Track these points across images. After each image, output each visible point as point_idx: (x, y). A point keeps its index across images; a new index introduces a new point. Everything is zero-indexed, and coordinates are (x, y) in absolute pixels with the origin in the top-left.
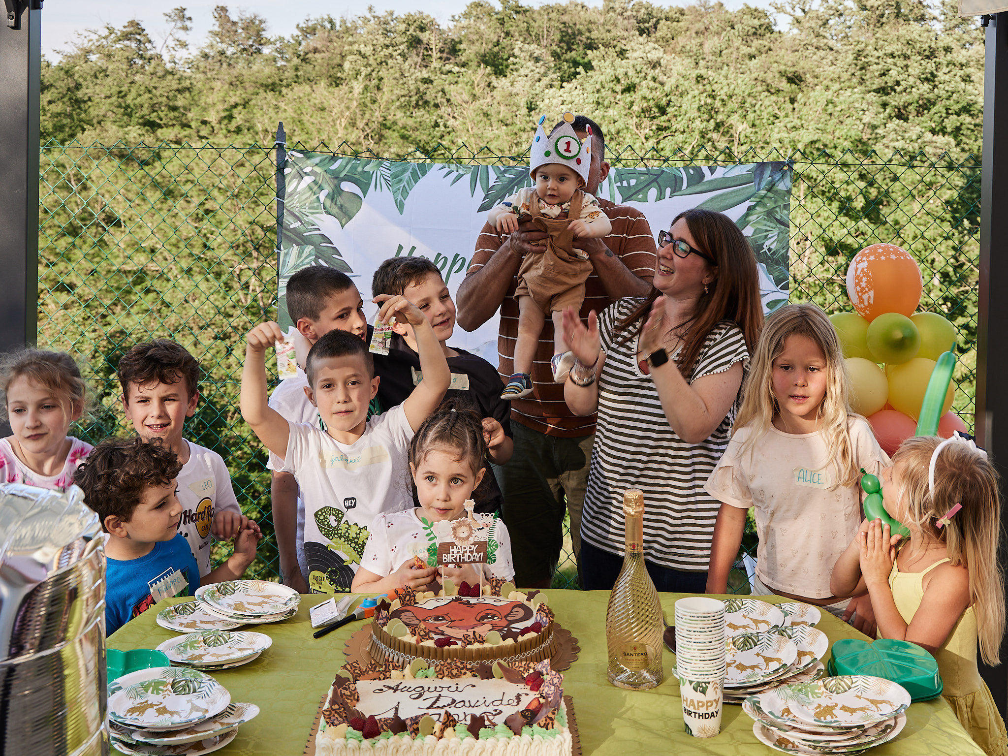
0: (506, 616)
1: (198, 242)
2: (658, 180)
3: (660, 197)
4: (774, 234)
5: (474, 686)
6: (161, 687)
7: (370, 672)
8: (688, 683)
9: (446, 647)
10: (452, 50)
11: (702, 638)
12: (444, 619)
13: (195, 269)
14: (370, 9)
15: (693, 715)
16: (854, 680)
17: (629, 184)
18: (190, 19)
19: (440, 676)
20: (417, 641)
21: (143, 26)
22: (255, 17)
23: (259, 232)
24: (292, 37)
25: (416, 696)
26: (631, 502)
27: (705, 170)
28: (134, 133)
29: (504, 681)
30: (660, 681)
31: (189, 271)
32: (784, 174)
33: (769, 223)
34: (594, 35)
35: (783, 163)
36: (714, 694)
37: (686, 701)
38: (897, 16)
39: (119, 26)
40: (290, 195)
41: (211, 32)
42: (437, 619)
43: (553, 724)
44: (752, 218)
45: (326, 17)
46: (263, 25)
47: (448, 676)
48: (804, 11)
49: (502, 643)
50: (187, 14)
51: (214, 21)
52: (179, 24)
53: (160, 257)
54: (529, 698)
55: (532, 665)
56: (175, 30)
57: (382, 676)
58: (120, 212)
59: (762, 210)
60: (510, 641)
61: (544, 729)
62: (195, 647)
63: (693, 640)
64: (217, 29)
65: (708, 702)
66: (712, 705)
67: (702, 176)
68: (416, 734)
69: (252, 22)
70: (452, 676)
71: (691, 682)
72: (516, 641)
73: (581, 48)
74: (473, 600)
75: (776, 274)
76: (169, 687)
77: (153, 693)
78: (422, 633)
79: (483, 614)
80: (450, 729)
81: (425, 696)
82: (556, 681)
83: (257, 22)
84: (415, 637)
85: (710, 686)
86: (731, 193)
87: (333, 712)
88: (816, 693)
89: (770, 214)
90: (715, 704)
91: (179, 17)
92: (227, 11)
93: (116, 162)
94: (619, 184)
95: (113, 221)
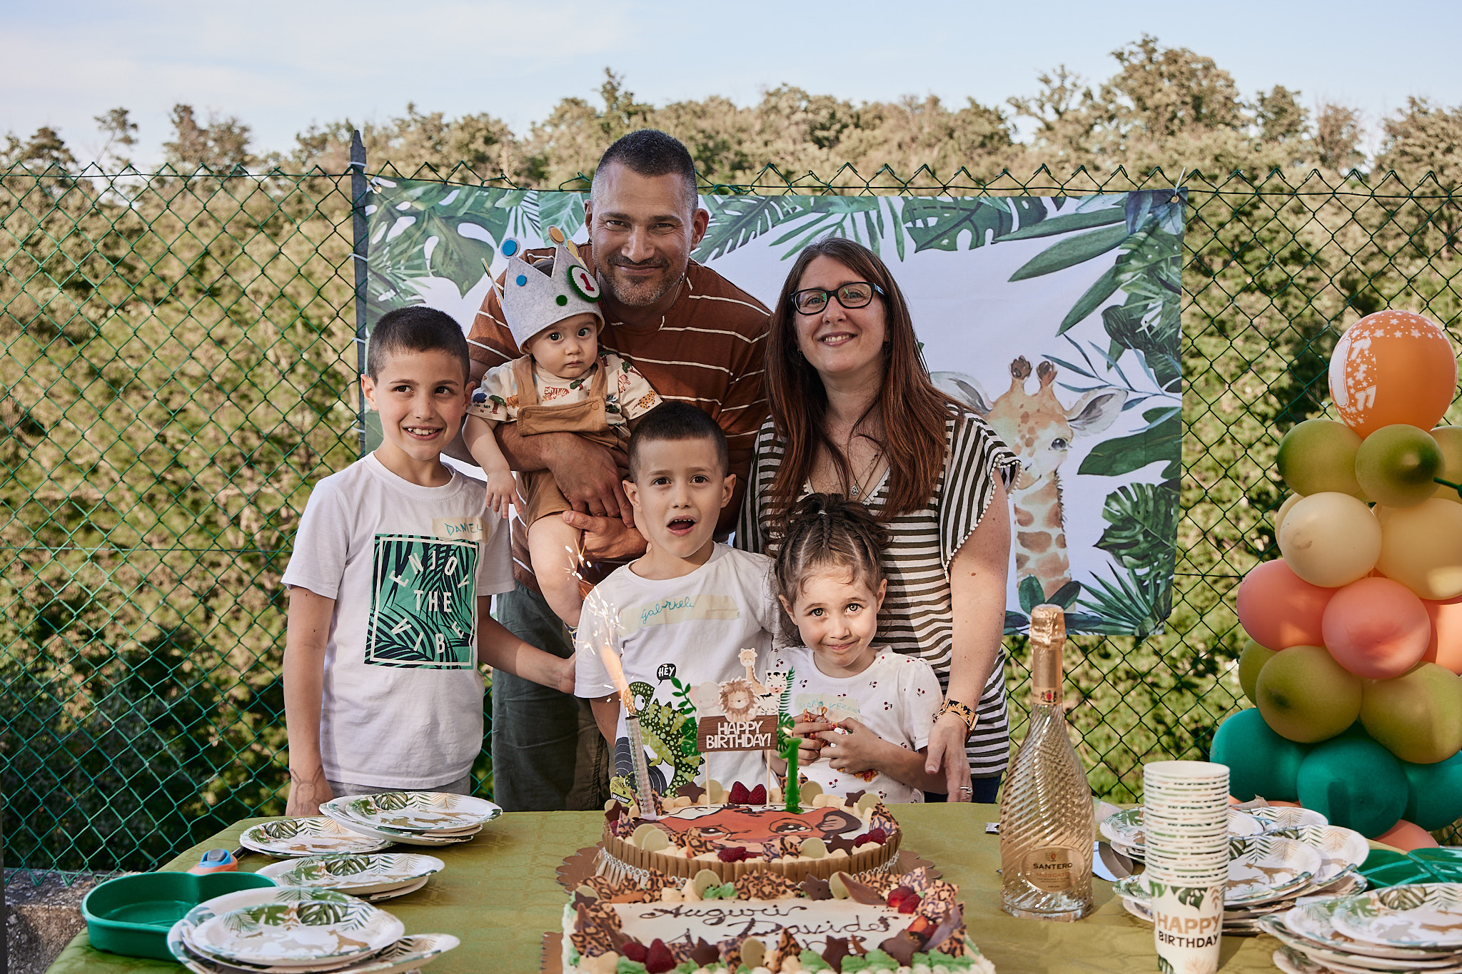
0: (818, 826)
1: (164, 455)
2: (973, 218)
3: (977, 243)
4: (1157, 305)
5: (803, 908)
6: (280, 915)
7: (627, 892)
8: (1169, 891)
9: (739, 862)
10: (535, 170)
11: (1196, 817)
12: (717, 831)
13: (159, 496)
14: (411, 107)
15: (1176, 941)
16: (1428, 891)
17: (926, 224)
18: (134, 126)
19: (744, 896)
20: (688, 855)
21: (60, 136)
22: (234, 122)
23: (254, 441)
24: (293, 153)
25: (714, 921)
26: (1044, 624)
27: (1047, 202)
28: (57, 297)
29: (851, 902)
30: (1089, 909)
31: (151, 498)
32: (1172, 209)
33: (1150, 287)
34: (747, 148)
35: (1171, 193)
36: (1209, 908)
37: (1165, 921)
38: (1197, 119)
39: (26, 135)
40: (376, 249)
41: (166, 144)
42: (706, 830)
43: (962, 950)
44: (1126, 277)
45: (343, 122)
46: (246, 135)
47: (756, 895)
48: (1057, 111)
49: (828, 856)
50: (131, 119)
51: (172, 127)
52: (119, 134)
53: (106, 480)
54: (902, 922)
55: (892, 878)
56: (112, 144)
57: (647, 898)
58: (42, 414)
59: (1141, 265)
60: (840, 854)
61: (949, 956)
62: (312, 876)
63: (1180, 822)
64: (175, 139)
65: (1202, 920)
66: (1208, 925)
67: (1044, 211)
68: (736, 966)
69: (229, 129)
70: (764, 896)
71: (1175, 890)
72: (849, 853)
73: (727, 168)
74: (756, 809)
75: (1160, 367)
76: (294, 915)
77: (267, 922)
78: (695, 843)
79: (780, 823)
80: (791, 960)
81: (729, 920)
82: (944, 895)
83: (236, 131)
84: (685, 849)
85: (1207, 895)
86: (1090, 235)
87: (588, 938)
88: (1370, 911)
89: (1152, 272)
90: (1213, 924)
91: (118, 123)
92: (192, 113)
93: (30, 339)
94: (910, 225)
95: (33, 428)
